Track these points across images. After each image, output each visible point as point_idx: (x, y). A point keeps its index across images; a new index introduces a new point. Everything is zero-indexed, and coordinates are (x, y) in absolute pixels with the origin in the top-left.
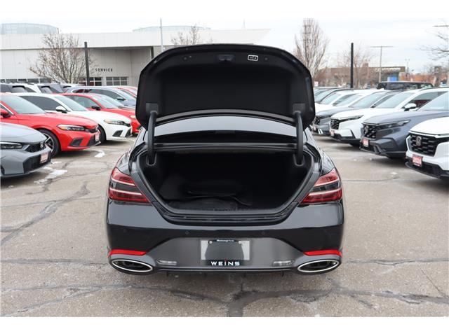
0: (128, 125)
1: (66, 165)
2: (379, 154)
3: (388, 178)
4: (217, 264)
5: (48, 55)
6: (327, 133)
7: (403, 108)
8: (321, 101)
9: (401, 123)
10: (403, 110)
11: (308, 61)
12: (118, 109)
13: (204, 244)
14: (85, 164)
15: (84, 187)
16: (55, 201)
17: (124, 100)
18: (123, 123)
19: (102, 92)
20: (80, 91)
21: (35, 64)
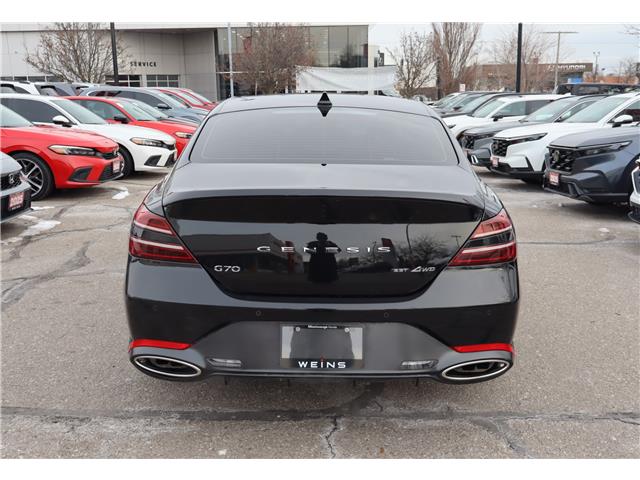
0: (170, 147)
1: (61, 212)
2: (577, 197)
3: (596, 240)
4: (309, 365)
5: (54, 39)
6: (485, 162)
7: (611, 122)
8: (474, 111)
9: (615, 147)
10: (611, 125)
11: (451, 53)
12: (156, 121)
13: (287, 332)
14: (93, 210)
15: (83, 252)
16: (25, 279)
17: (168, 108)
18: (161, 144)
19: (134, 96)
20: (102, 94)
21: (35, 53)
